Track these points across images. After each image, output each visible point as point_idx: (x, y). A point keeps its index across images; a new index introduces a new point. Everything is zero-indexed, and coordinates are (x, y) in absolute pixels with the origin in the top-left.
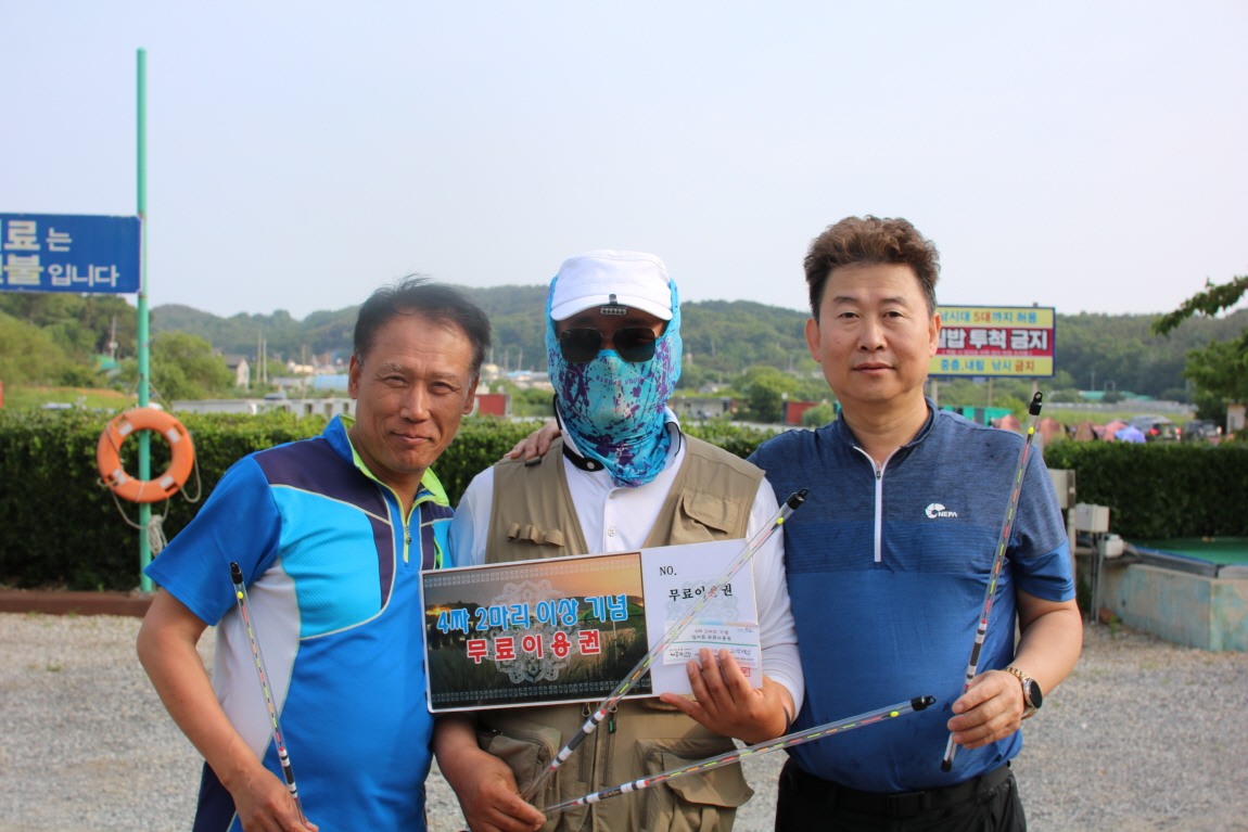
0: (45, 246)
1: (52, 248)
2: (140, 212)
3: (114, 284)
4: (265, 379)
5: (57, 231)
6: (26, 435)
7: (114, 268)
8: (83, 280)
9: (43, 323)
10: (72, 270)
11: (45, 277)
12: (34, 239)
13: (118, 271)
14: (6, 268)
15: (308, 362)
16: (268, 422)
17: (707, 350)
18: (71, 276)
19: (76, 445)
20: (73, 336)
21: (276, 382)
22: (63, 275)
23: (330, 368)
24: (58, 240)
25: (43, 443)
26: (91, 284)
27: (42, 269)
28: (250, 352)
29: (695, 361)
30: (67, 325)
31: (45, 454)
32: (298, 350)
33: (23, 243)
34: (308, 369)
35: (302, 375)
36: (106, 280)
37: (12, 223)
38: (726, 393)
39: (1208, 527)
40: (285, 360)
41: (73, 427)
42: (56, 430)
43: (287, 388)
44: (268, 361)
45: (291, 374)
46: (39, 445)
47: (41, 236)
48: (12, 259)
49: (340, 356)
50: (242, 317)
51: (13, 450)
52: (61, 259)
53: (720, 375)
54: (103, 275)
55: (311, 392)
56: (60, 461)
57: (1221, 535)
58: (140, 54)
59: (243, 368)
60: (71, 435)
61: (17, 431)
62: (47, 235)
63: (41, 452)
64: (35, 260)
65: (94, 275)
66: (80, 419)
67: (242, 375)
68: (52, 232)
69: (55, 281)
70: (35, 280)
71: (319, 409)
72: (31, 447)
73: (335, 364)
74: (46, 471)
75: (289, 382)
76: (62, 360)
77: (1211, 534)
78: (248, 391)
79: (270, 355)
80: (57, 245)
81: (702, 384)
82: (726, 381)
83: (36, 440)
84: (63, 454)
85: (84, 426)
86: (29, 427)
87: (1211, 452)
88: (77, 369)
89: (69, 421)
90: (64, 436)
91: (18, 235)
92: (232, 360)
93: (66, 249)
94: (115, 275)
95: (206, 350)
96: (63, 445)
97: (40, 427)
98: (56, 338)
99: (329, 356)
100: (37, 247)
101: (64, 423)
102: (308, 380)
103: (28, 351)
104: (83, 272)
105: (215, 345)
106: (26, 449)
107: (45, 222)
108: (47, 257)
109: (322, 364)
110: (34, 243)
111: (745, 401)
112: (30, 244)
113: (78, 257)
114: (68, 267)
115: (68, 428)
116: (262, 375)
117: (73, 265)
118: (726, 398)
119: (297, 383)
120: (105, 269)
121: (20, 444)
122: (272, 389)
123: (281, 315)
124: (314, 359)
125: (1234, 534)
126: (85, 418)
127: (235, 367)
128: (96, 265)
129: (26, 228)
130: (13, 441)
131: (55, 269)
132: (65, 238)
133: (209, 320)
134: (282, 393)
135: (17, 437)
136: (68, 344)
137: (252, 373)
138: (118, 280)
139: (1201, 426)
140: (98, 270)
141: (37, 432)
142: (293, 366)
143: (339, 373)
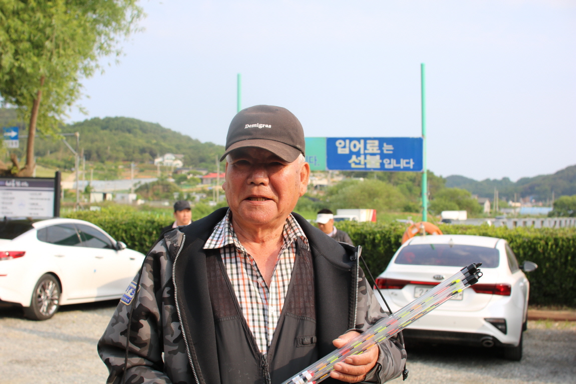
0: (382, 151)
1: (385, 152)
2: (423, 135)
3: (411, 167)
4: (497, 209)
5: (387, 144)
6: (374, 234)
7: (411, 160)
8: (398, 165)
9: (396, 184)
10: (394, 161)
11: (382, 164)
12: (378, 148)
13: (414, 161)
14: (366, 161)
15: (518, 201)
16: (481, 229)
18: (393, 164)
19: (395, 238)
20: (410, 190)
21: (502, 211)
22: (390, 163)
23: (529, 204)
24: (388, 148)
25: (381, 236)
26: (402, 167)
27: (381, 161)
28: (490, 197)
30: (407, 185)
31: (382, 242)
32: (513, 196)
33: (373, 150)
34: (518, 204)
35: (515, 208)
36: (408, 166)
37: (368, 141)
40: (507, 200)
41: (395, 230)
42: (387, 231)
43: (508, 213)
44: (499, 201)
45: (511, 207)
46: (379, 238)
47: (381, 147)
48: (368, 157)
49: (533, 198)
50: (488, 181)
51: (368, 240)
52: (389, 156)
54: (407, 163)
55: (519, 215)
56: (388, 245)
58: (422, 66)
59: (487, 205)
60: (393, 234)
61: (370, 232)
62: (383, 146)
63: (380, 241)
64: (378, 157)
65: (403, 163)
66: (398, 227)
67: (487, 207)
68: (385, 145)
69: (386, 166)
70: (378, 166)
71: (529, 224)
72: (376, 239)
73: (531, 202)
74: (382, 249)
75: (508, 210)
76: (404, 200)
78: (489, 215)
79: (500, 198)
80: (387, 150)
83: (378, 235)
84: (389, 242)
85: (399, 230)
86: (376, 230)
88: (411, 204)
89: (393, 228)
90: (390, 234)
91: (371, 146)
92: (481, 200)
93: (391, 152)
94: (412, 163)
95: (469, 196)
96: (389, 238)
97: (380, 230)
98: (402, 191)
99: (528, 198)
100: (379, 152)
101: (391, 228)
102: (518, 210)
103: (388, 196)
104: (398, 162)
105: (474, 193)
106: (374, 239)
107: (382, 141)
108: (383, 156)
109: (525, 202)
110: (377, 150)
112: (376, 150)
113: (396, 156)
114: (392, 160)
115: (392, 231)
116: (496, 207)
117: (394, 158)
119: (512, 211)
120: (408, 161)
121: (371, 237)
122: (500, 214)
123: (506, 180)
124: (521, 200)
126: (400, 226)
127: (483, 204)
128: (404, 158)
129: (374, 143)
130: (368, 236)
131: (386, 161)
132: (391, 147)
133: (471, 182)
134: (505, 215)
135: (370, 234)
136: (408, 193)
137: (491, 207)
138: (414, 165)
140: (405, 161)
141: (379, 232)
142: (511, 203)
143: (533, 206)
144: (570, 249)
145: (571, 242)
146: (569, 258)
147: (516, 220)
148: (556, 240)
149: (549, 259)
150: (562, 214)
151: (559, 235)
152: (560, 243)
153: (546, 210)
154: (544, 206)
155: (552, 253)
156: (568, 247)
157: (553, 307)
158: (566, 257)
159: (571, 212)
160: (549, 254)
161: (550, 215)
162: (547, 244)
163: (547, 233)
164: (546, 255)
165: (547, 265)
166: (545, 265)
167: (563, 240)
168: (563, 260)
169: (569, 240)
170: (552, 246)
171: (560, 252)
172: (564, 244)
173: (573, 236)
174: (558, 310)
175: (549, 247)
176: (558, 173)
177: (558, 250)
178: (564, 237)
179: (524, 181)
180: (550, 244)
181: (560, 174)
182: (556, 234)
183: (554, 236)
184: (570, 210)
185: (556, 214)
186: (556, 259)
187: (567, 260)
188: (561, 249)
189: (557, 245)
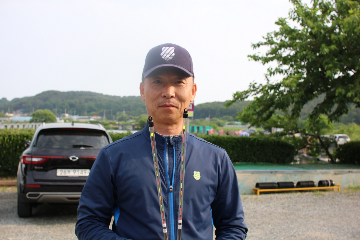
15: (11, 112)
17: (130, 110)
21: (1, 119)
23: (19, 115)
29: (126, 113)
34: (11, 115)
35: (10, 117)
38: (134, 122)
39: (238, 159)
40: (5, 112)
43: (4, 121)
45: (7, 117)
49: (22, 111)
53: (133, 117)
55: (12, 122)
57: (241, 162)
71: (15, 126)
75: (5, 118)
77: (238, 161)
81: (128, 120)
82: (135, 119)
87: (238, 138)
99: (18, 111)
102: (11, 118)
109: (16, 113)
111: (139, 125)
118: (133, 124)
119: (7, 119)
124: (14, 112)
125: (245, 161)
139: (265, 132)
142: (7, 114)
143: (21, 116)
144: (18, 142)
145: (19, 137)
146: (18, 147)
147: (6, 124)
148: (10, 136)
149: (5, 148)
150: (38, 121)
151: (12, 133)
152: (12, 138)
153: (29, 118)
154: (28, 116)
155: (7, 144)
156: (17, 141)
157: (9, 178)
158: (16, 146)
159: (43, 120)
160: (5, 145)
161: (31, 121)
162: (4, 139)
163: (4, 132)
164: (4, 145)
165: (4, 152)
166: (3, 152)
167: (14, 136)
168: (14, 149)
169: (17, 136)
170: (7, 140)
171: (12, 143)
172: (15, 138)
173: (20, 134)
174: (12, 179)
175: (6, 141)
176: (37, 96)
177: (11, 142)
178: (15, 134)
179: (16, 100)
180: (6, 138)
181: (39, 96)
182: (10, 133)
183: (9, 134)
184: (42, 118)
185: (35, 121)
186: (10, 148)
187: (16, 149)
188: (13, 142)
189: (10, 139)
